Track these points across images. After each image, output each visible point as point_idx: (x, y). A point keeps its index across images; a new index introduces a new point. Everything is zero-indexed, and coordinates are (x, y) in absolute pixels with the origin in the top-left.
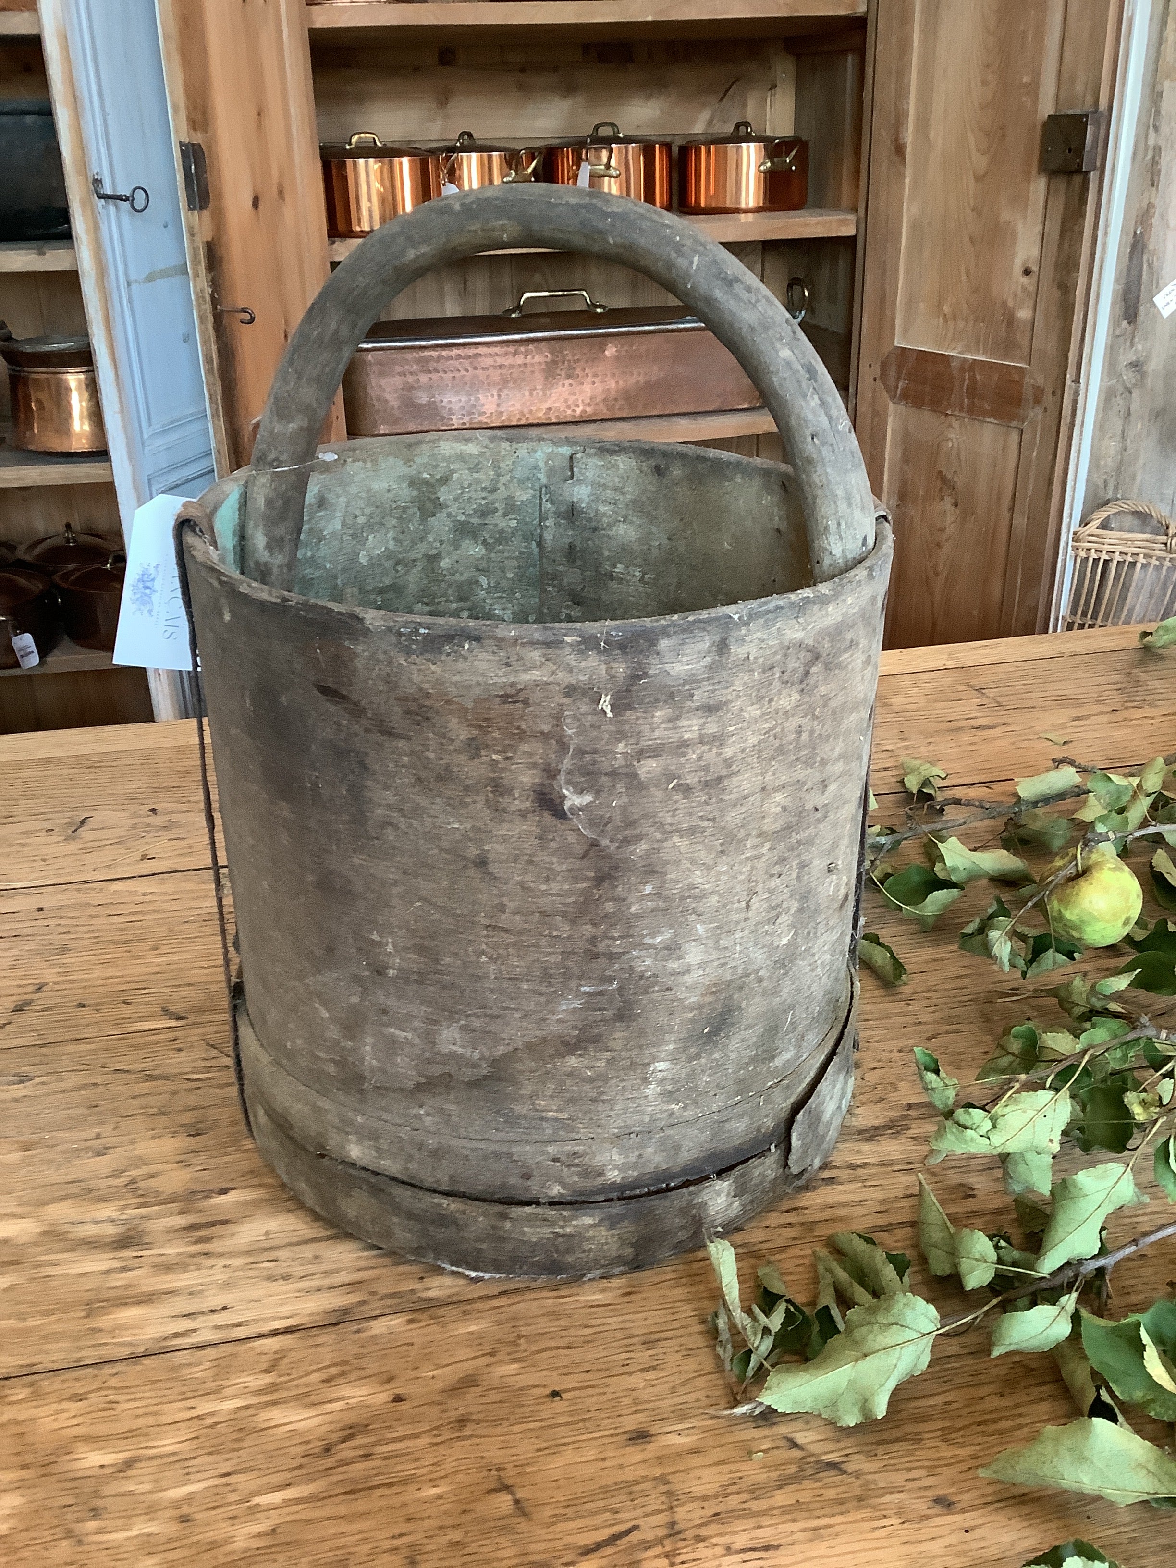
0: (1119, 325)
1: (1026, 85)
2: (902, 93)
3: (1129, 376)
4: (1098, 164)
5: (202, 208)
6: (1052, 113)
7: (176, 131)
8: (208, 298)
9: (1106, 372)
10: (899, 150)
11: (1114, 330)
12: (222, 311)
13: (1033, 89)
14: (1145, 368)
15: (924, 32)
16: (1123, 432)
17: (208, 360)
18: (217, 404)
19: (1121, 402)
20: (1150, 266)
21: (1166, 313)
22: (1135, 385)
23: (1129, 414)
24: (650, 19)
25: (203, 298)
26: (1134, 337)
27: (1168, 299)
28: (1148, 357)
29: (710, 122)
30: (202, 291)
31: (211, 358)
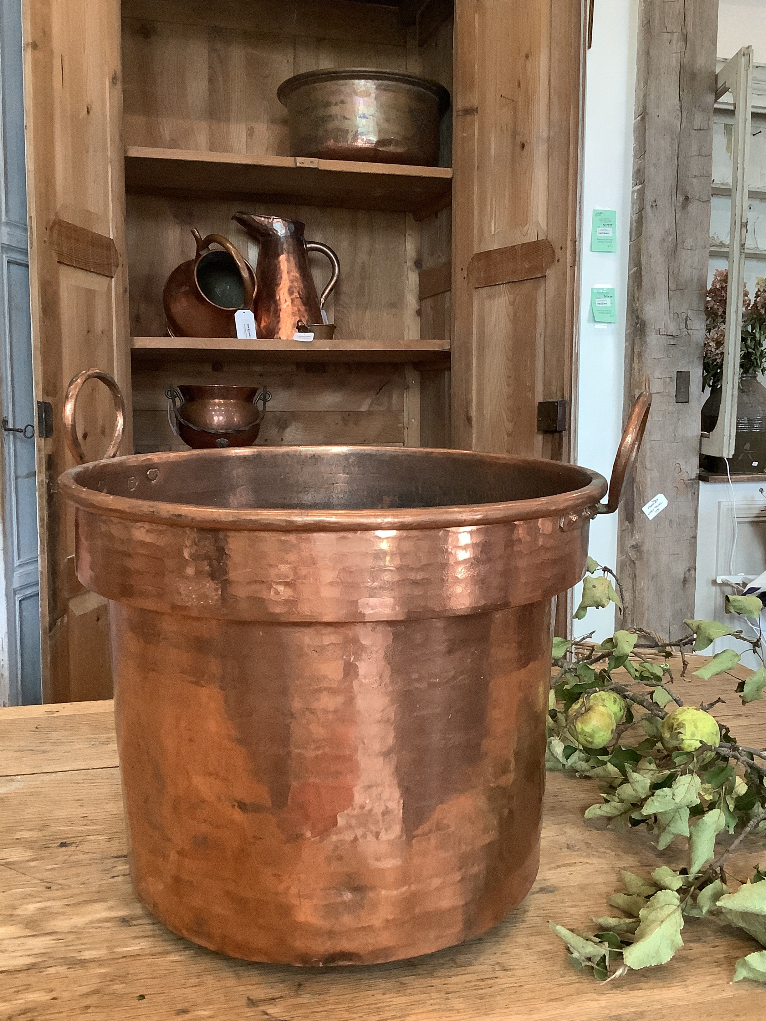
0: (624, 524)
1: (529, 387)
2: (468, 390)
3: (632, 554)
4: (567, 428)
5: (47, 437)
6: (541, 400)
7: (36, 396)
8: (45, 486)
9: (619, 552)
10: (469, 419)
11: (621, 527)
12: (54, 493)
13: (532, 388)
14: (642, 548)
15: (478, 359)
16: (633, 587)
17: (42, 520)
18: (44, 545)
19: (630, 569)
20: (638, 490)
21: (651, 517)
22: (637, 559)
23: (635, 576)
24: (327, 349)
25: (42, 485)
26: (632, 530)
27: (651, 509)
28: (643, 542)
29: (371, 405)
30: (42, 481)
31: (44, 518)
